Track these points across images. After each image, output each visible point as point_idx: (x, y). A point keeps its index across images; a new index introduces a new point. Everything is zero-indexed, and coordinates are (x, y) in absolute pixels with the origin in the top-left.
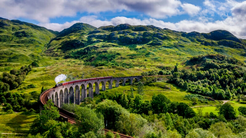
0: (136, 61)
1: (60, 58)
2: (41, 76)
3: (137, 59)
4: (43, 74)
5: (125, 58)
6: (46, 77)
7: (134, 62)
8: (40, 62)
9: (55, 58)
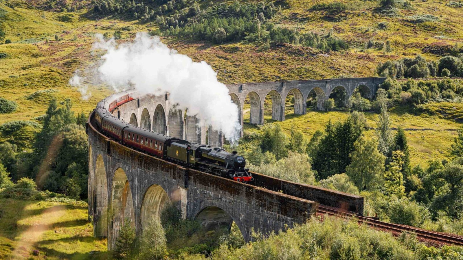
0: (347, 27)
1: (76, 15)
2: (24, 72)
3: (350, 21)
4: (30, 66)
5: (308, 19)
6: (42, 77)
7: (339, 30)
8: (8, 26)
9: (57, 14)
